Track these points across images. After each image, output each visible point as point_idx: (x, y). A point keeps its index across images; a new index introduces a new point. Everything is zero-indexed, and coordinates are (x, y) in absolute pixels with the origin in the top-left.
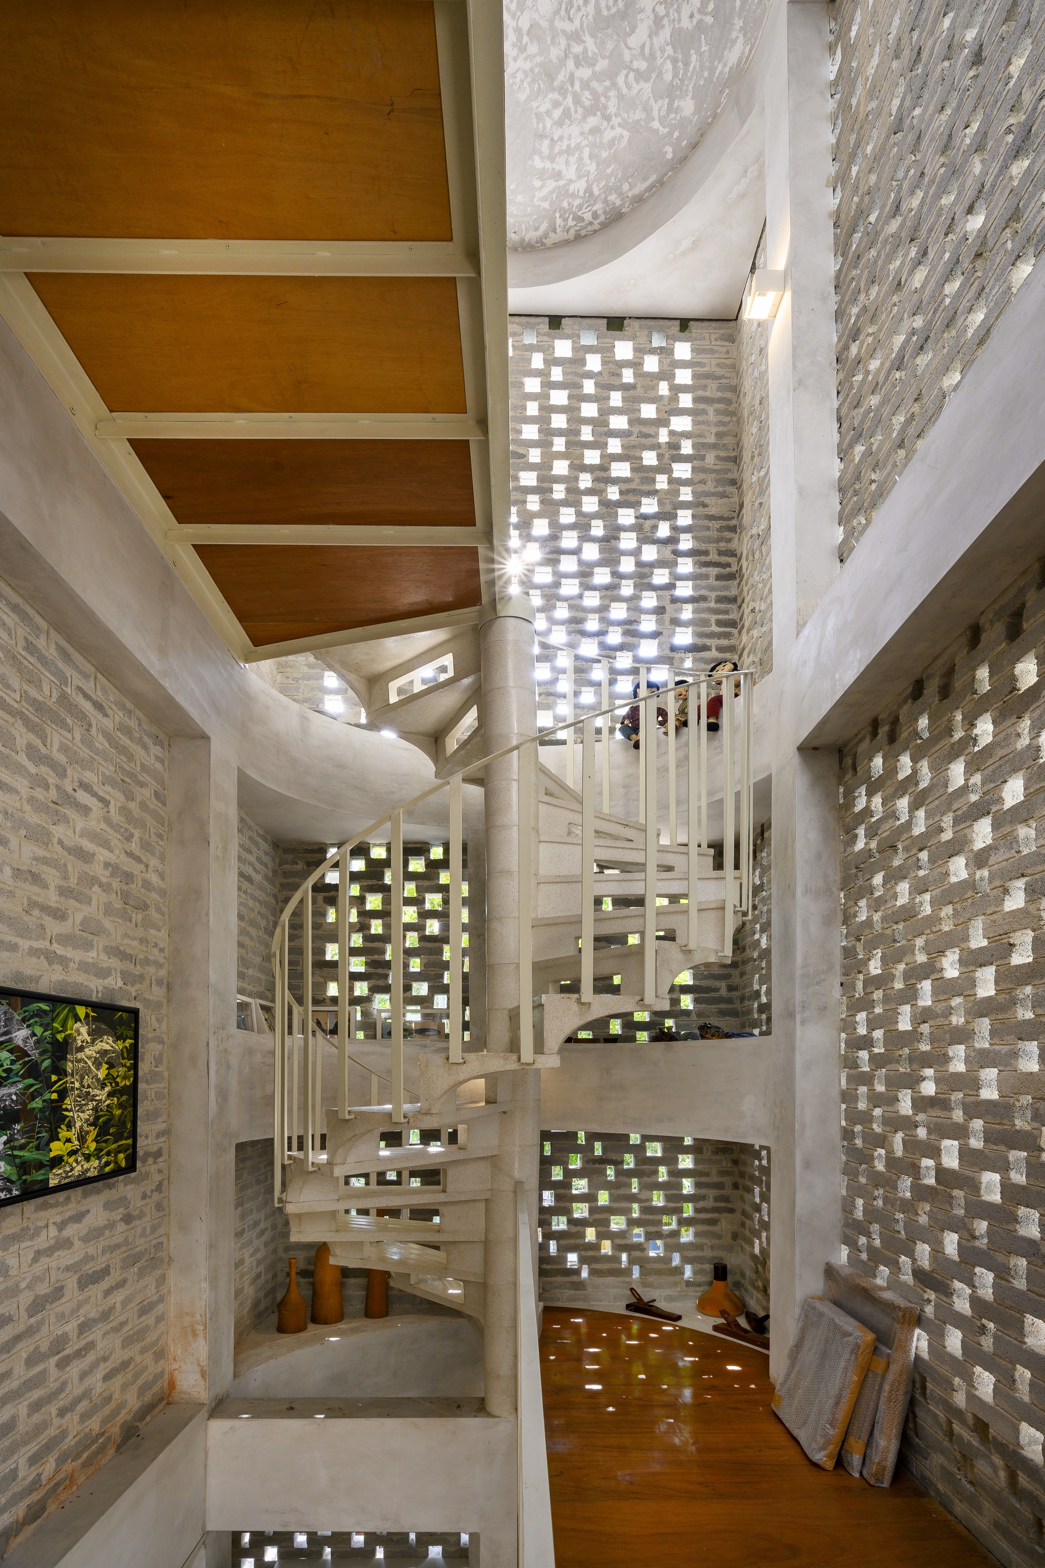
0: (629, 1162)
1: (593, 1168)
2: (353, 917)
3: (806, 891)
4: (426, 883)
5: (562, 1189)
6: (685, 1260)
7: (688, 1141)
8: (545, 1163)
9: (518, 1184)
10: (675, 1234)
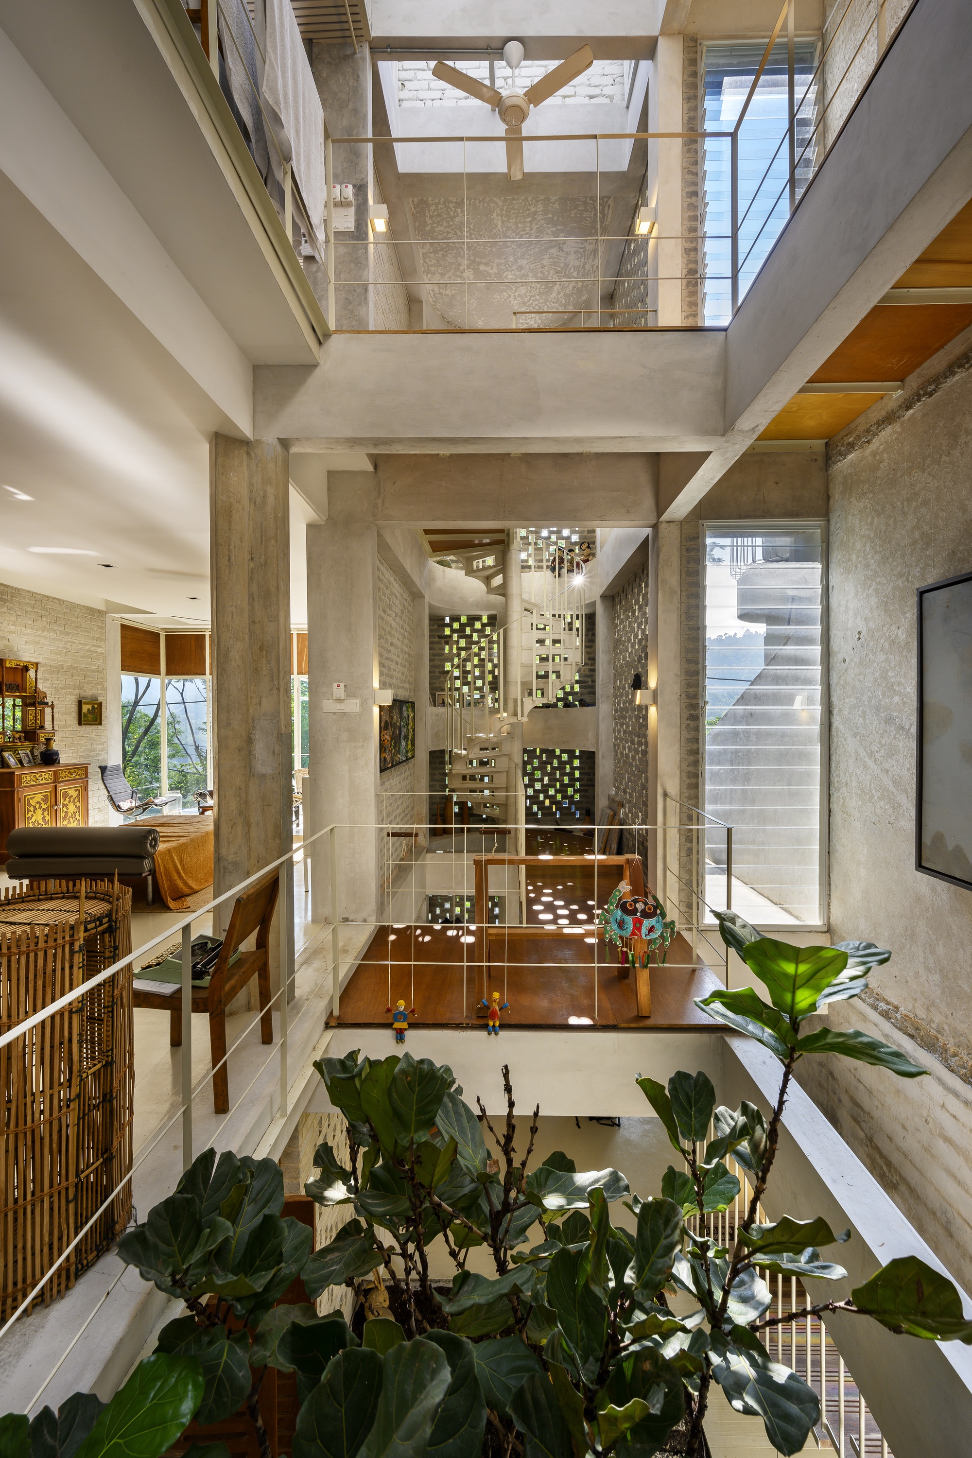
0: (555, 763)
1: (542, 767)
2: (455, 651)
3: (603, 652)
4: (481, 634)
5: (531, 775)
6: (576, 809)
7: (577, 753)
8: (525, 764)
9: (516, 764)
10: (572, 796)
